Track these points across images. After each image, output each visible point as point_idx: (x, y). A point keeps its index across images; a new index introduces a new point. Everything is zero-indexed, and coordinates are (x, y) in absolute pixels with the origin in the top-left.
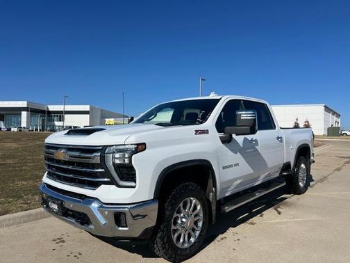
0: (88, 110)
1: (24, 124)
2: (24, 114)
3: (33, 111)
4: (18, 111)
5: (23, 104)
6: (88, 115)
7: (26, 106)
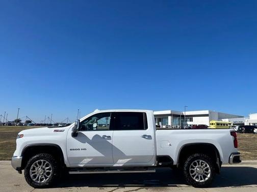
0: (208, 113)
1: (170, 124)
2: (170, 118)
3: (175, 116)
4: (166, 116)
5: (169, 112)
6: (208, 117)
7: (170, 113)
